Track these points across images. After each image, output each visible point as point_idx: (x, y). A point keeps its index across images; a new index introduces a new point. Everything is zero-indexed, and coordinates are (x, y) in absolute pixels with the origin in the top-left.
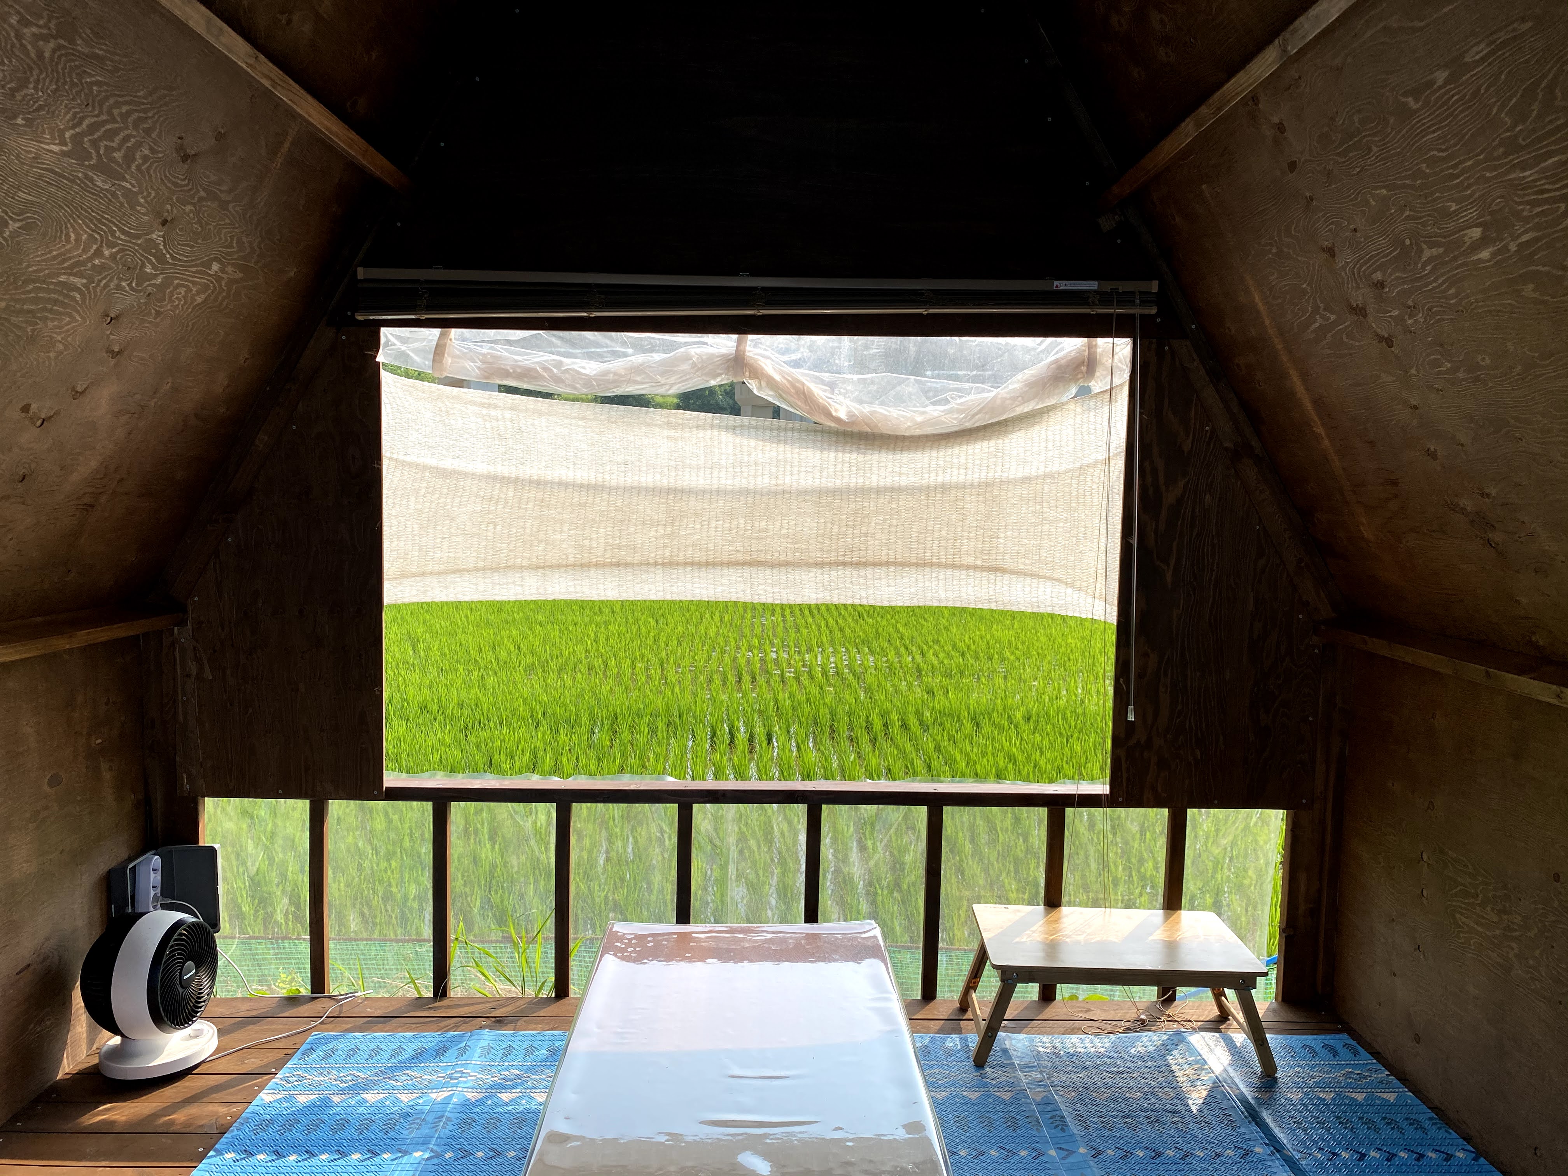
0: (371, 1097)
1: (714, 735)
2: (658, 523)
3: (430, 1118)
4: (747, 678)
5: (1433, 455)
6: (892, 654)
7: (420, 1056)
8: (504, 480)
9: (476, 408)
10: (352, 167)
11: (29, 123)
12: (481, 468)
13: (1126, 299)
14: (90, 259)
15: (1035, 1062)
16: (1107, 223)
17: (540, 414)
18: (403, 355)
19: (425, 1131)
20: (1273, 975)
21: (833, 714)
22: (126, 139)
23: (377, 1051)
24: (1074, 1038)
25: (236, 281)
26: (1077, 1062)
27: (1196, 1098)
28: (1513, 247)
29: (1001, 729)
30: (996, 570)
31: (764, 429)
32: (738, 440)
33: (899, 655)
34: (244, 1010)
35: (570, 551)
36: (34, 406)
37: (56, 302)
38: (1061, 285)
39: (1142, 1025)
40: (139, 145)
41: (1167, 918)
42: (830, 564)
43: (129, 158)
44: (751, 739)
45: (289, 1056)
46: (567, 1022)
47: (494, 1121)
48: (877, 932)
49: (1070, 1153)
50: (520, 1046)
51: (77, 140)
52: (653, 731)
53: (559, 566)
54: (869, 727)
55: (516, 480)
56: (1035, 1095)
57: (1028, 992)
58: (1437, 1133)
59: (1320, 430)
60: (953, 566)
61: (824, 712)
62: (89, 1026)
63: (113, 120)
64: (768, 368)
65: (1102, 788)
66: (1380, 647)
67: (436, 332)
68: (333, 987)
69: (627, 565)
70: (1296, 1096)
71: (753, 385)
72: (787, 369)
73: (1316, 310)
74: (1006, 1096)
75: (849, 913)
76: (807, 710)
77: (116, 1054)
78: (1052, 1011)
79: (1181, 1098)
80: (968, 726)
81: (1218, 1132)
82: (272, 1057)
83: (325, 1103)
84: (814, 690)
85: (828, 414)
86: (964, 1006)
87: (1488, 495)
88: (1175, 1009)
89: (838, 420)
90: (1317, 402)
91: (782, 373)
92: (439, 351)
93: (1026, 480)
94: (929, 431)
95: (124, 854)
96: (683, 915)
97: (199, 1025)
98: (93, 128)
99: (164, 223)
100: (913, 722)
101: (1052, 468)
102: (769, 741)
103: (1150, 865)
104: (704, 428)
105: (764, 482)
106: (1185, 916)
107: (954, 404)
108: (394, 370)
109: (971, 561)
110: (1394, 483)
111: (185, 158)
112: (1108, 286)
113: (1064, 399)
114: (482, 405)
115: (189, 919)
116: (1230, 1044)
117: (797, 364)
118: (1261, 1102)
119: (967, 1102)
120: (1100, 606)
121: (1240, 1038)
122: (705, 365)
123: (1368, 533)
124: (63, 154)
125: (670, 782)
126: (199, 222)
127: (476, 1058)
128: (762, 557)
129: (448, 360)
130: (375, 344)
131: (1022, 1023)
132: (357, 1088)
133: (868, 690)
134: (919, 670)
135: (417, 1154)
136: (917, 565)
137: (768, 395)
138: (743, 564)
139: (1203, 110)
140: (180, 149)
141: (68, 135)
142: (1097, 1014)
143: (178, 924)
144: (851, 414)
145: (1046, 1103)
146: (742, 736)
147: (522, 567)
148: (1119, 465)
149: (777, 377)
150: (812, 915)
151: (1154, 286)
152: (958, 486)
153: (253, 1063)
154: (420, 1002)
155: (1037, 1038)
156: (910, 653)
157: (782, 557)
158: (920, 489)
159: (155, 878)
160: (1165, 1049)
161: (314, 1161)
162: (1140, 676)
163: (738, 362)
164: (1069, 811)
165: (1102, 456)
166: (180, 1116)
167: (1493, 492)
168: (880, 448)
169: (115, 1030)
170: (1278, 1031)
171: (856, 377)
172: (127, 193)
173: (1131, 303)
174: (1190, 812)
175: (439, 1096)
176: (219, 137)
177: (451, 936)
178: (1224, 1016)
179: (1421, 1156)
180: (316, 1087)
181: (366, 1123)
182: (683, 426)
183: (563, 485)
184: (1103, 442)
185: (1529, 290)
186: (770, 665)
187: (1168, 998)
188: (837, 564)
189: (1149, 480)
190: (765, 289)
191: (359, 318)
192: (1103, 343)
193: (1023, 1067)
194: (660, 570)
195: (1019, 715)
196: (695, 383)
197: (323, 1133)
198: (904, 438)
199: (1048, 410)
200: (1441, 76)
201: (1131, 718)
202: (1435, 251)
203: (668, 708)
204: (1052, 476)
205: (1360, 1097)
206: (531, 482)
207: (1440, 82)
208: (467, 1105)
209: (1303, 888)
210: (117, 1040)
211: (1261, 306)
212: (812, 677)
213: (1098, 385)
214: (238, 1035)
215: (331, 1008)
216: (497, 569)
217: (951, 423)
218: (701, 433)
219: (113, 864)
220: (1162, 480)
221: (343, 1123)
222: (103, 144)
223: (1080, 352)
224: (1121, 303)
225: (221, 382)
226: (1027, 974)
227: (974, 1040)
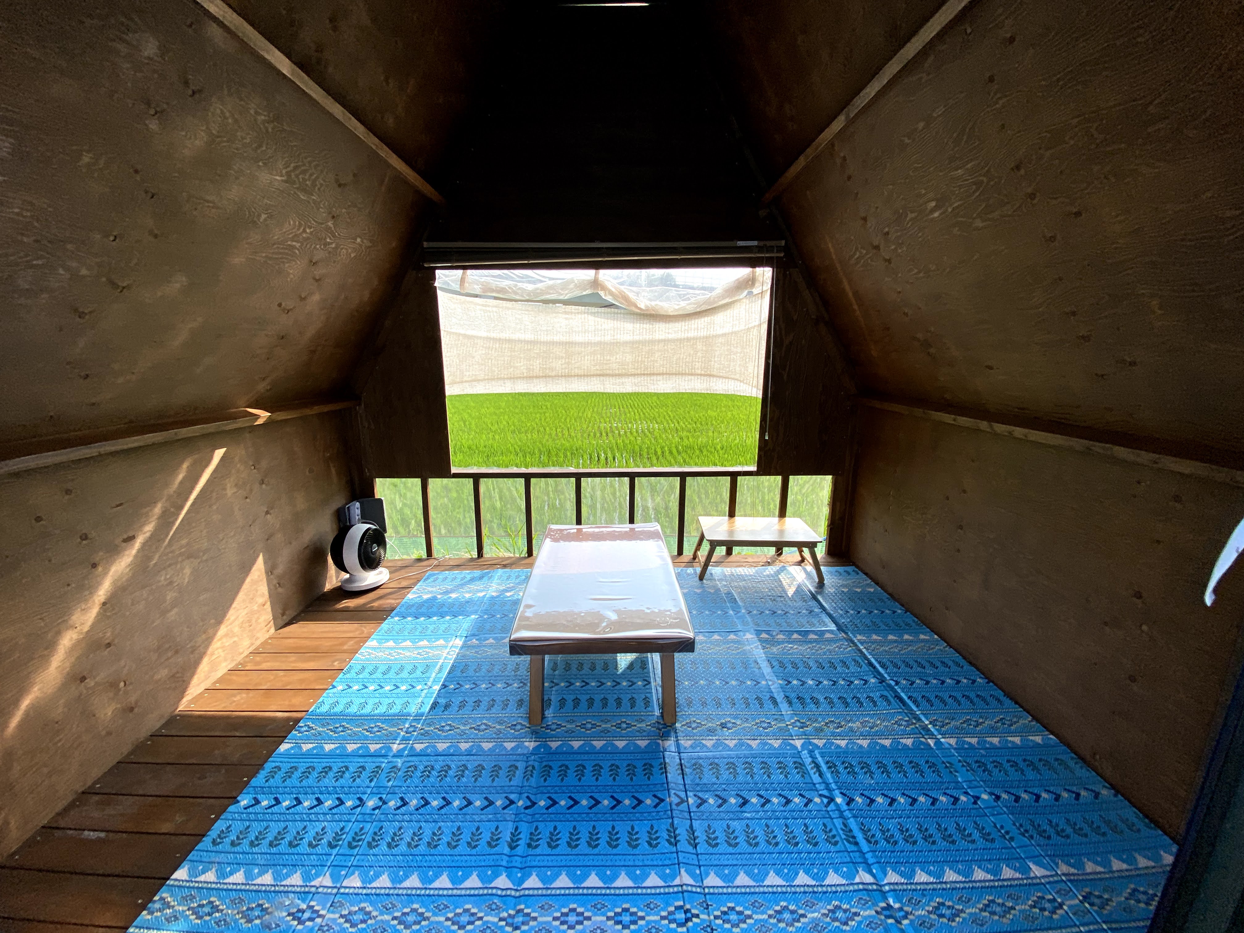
0: (454, 595)
1: (591, 458)
2: (562, 358)
3: (478, 603)
4: (604, 434)
5: (906, 314)
6: (665, 424)
7: (472, 580)
8: (494, 339)
9: (481, 307)
10: (417, 192)
11: (265, 164)
12: (484, 334)
13: (770, 249)
14: (301, 234)
15: (724, 578)
16: (762, 213)
17: (508, 309)
18: (446, 283)
19: (476, 608)
20: (824, 543)
21: (641, 448)
22: (311, 175)
23: (455, 578)
24: (740, 569)
25: (369, 247)
26: (741, 578)
27: (791, 592)
28: (950, 210)
29: (711, 452)
30: (710, 375)
31: (608, 313)
32: (596, 319)
33: (668, 423)
34: (399, 564)
35: (525, 371)
36: (283, 304)
37: (287, 254)
38: (741, 243)
39: (769, 564)
40: (317, 178)
41: (779, 521)
42: (638, 374)
43: (314, 185)
44: (606, 459)
45: (419, 581)
46: (531, 565)
47: (504, 603)
48: (659, 528)
49: (739, 612)
50: (513, 576)
51: (288, 174)
52: (566, 456)
53: (520, 378)
54: (656, 453)
55: (500, 339)
56: (723, 590)
57: (721, 551)
58: (890, 603)
59: (856, 307)
60: (692, 375)
61: (637, 448)
62: (336, 571)
63: (304, 165)
64: (609, 285)
65: (753, 468)
66: (877, 404)
67: (460, 272)
68: (435, 554)
69: (549, 376)
70: (832, 590)
71: (602, 293)
72: (618, 286)
73: (857, 249)
74: (712, 591)
75: (646, 520)
76: (629, 446)
77: (347, 581)
78: (731, 558)
79: (784, 591)
80: (697, 452)
81: (800, 604)
82: (412, 581)
83: (435, 598)
84: (632, 439)
85: (636, 306)
86: (695, 557)
87: (930, 332)
88: (782, 558)
89: (640, 309)
90: (856, 293)
91: (615, 288)
92: (462, 280)
93: (724, 335)
94: (681, 313)
95: (344, 502)
96: (579, 522)
97: (380, 569)
98: (296, 168)
99: (333, 217)
100: (674, 451)
101: (736, 329)
102: (614, 459)
103: (772, 506)
104: (581, 313)
105: (608, 338)
106: (787, 519)
107: (693, 300)
108: (443, 289)
109: (699, 372)
110: (888, 329)
111: (340, 185)
112: (762, 244)
113: (741, 297)
114: (483, 305)
115: (374, 527)
116: (805, 570)
117: (622, 284)
118: (817, 592)
119: (696, 593)
120: (755, 390)
121: (810, 568)
122: (581, 285)
123: (874, 353)
124: (282, 181)
125: (572, 470)
126: (350, 218)
127: (496, 580)
128: (608, 372)
129: (466, 285)
130: (434, 278)
131: (718, 563)
132: (447, 592)
133: (655, 438)
134: (677, 429)
135: (473, 616)
136: (676, 374)
137: (609, 299)
138: (600, 375)
139: (809, 151)
140: (337, 181)
141: (284, 172)
142: (750, 560)
143: (369, 529)
144: (646, 306)
145: (729, 594)
146: (603, 457)
147: (504, 379)
148: (765, 327)
149: (614, 290)
150: (632, 521)
151: (783, 243)
152: (694, 339)
153: (404, 584)
154: (472, 560)
155: (725, 569)
156: (673, 423)
157: (617, 372)
158: (677, 340)
159: (358, 512)
160: (778, 572)
161: (431, 620)
162: (771, 420)
163: (595, 283)
164: (739, 478)
165: (757, 323)
166: (376, 604)
167: (932, 329)
168: (659, 321)
169: (347, 572)
170: (824, 565)
171: (648, 289)
172: (315, 202)
173: (772, 252)
174: (791, 477)
175: (481, 594)
176: (355, 175)
177: (483, 534)
178: (803, 560)
179: (883, 612)
180: (431, 592)
181: (452, 605)
182: (572, 313)
183: (520, 341)
184: (758, 317)
185: (956, 230)
186: (614, 429)
187: (779, 552)
188: (641, 374)
189: (778, 333)
190: (606, 248)
191: (426, 265)
192: (759, 270)
193: (719, 580)
194: (563, 379)
195: (719, 447)
196: (578, 293)
197: (434, 609)
198: (670, 316)
199: (734, 302)
200: (921, 125)
201: (767, 438)
202: (913, 215)
203: (571, 448)
204: (735, 333)
205: (859, 590)
206: (506, 340)
207: (920, 128)
208: (493, 597)
209: (838, 508)
210: (348, 576)
211: (832, 250)
212: (631, 432)
213: (756, 291)
214: (397, 574)
215: (436, 562)
216: (493, 379)
217: (691, 309)
218: (580, 316)
219: (340, 506)
220: (783, 332)
221: (442, 605)
222: (301, 176)
223: (749, 275)
224: (768, 252)
225: (366, 295)
226: (721, 543)
227: (699, 570)
